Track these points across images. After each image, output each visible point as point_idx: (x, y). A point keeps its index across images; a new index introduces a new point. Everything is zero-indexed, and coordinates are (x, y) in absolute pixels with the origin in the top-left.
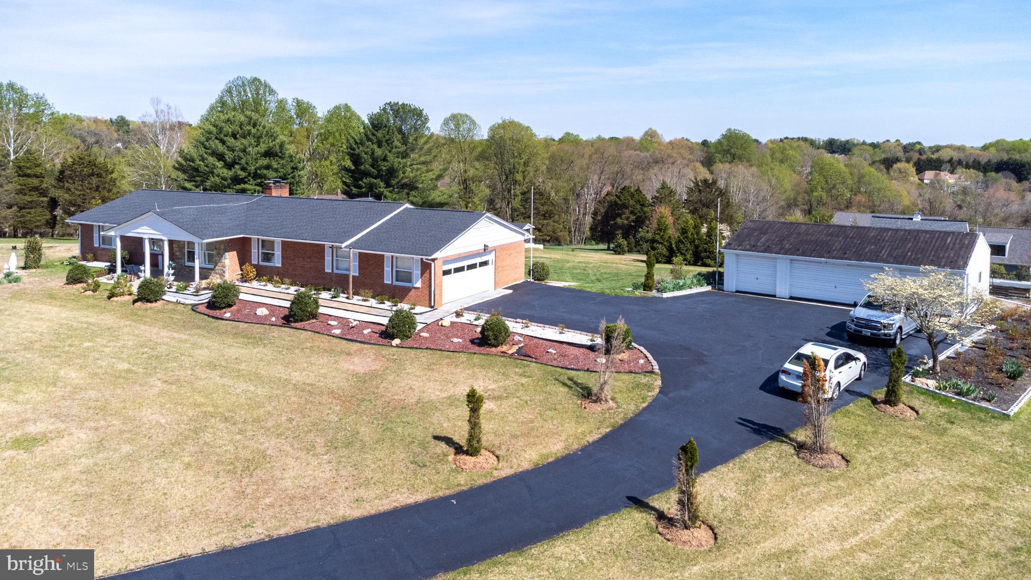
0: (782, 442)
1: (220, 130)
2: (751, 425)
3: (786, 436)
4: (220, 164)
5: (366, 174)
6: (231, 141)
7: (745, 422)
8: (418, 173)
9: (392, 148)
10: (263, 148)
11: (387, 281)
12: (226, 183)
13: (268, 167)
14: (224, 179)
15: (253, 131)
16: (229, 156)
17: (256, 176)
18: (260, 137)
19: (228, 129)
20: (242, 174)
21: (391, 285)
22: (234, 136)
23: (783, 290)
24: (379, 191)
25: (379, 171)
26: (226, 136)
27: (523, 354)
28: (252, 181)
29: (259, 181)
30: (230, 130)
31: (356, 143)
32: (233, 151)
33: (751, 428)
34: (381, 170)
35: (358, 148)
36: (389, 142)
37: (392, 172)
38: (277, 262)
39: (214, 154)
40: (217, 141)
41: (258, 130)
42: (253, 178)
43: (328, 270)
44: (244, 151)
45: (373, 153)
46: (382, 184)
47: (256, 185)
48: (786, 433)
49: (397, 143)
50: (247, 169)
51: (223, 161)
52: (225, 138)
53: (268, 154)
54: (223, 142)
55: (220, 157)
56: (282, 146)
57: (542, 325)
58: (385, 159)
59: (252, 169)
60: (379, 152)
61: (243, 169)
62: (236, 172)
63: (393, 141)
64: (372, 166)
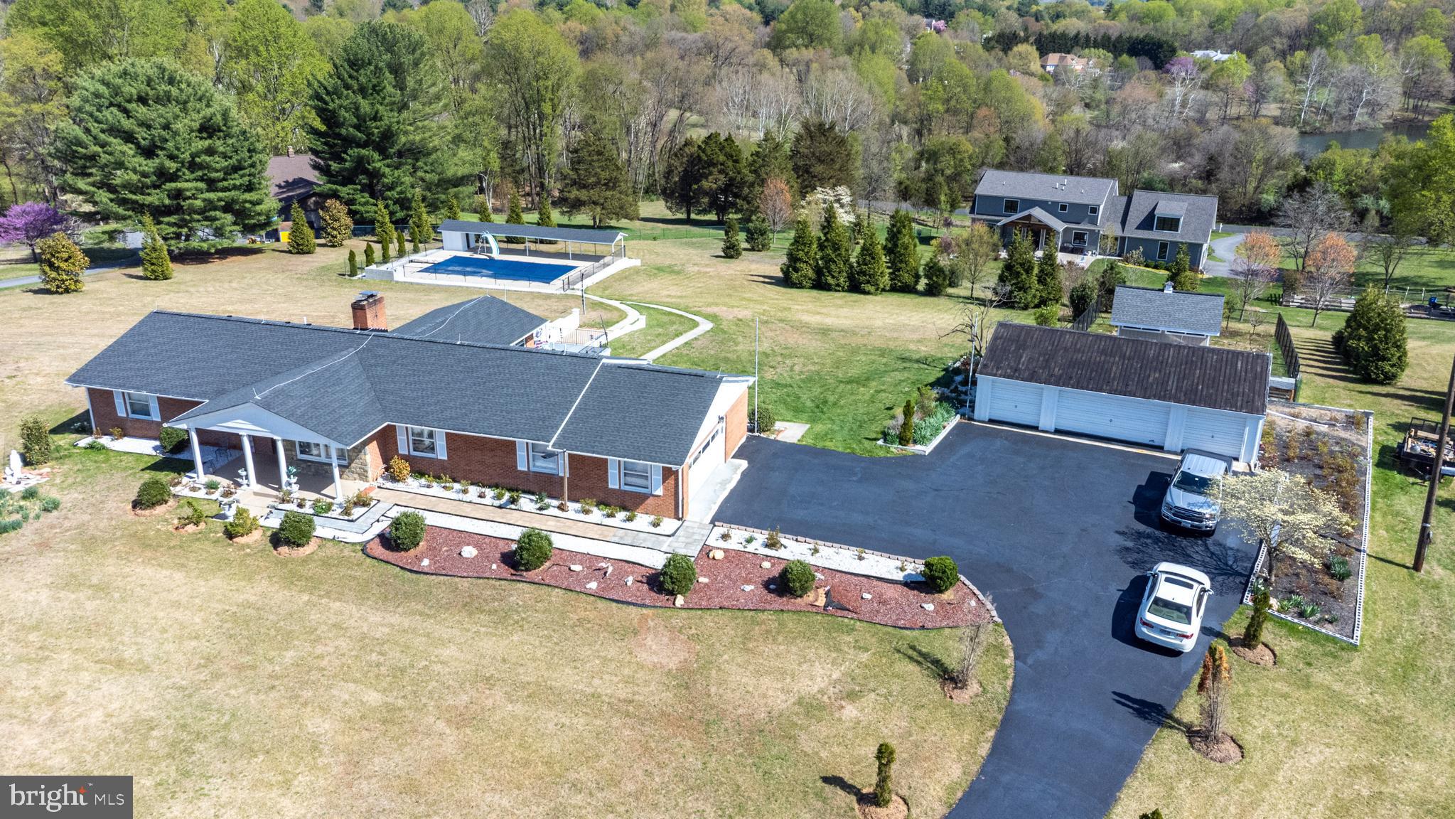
0: (1171, 727)
1: (116, 91)
2: (1130, 704)
3: (1171, 717)
4: (129, 149)
5: (349, 142)
6: (141, 111)
7: (1123, 699)
8: (427, 135)
9: (384, 98)
10: (195, 120)
11: (613, 484)
12: (148, 181)
13: (210, 151)
14: (145, 175)
15: (174, 92)
16: (141, 134)
17: (193, 166)
18: (185, 102)
19: (131, 89)
20: (172, 166)
21: (619, 490)
22: (143, 100)
23: (1047, 421)
24: (374, 168)
25: (369, 135)
26: (129, 101)
27: (836, 604)
28: (188, 175)
29: (200, 173)
30: (134, 91)
31: (328, 93)
32: (149, 127)
33: (1134, 709)
34: (373, 134)
35: (333, 101)
36: (377, 89)
37: (388, 135)
38: (442, 454)
39: (114, 131)
40: (114, 109)
41: (181, 90)
42: (188, 169)
43: (522, 467)
44: (166, 127)
45: (357, 109)
46: (376, 156)
47: (195, 179)
48: (1169, 710)
49: (390, 89)
50: (178, 157)
51: (132, 143)
52: (129, 106)
53: (207, 129)
54: (126, 112)
55: (129, 137)
56: (225, 115)
57: (831, 544)
58: (376, 118)
59: (186, 156)
60: (365, 106)
61: (172, 157)
62: (162, 164)
63: (384, 88)
64: (357, 127)
